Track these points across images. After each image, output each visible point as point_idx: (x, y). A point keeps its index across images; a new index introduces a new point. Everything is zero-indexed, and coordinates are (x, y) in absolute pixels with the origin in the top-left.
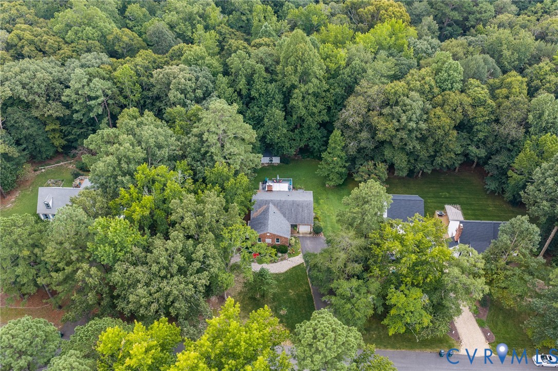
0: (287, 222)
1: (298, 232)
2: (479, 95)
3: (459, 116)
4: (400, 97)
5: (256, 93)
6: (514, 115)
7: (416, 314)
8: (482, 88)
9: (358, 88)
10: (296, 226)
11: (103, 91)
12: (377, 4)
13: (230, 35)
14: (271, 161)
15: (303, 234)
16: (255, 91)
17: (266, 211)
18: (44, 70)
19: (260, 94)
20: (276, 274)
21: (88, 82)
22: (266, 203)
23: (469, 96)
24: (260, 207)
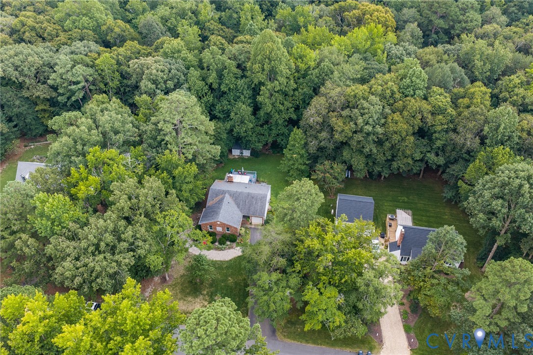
0: (240, 213)
1: (251, 224)
2: (440, 103)
3: (417, 122)
4: (359, 100)
5: (226, 87)
6: (471, 125)
7: (329, 313)
8: (446, 97)
9: (322, 89)
10: (249, 217)
11: (85, 78)
12: (363, 9)
13: (219, 31)
14: (242, 153)
15: (255, 225)
16: (224, 85)
17: (221, 201)
18: (37, 54)
19: (229, 89)
20: (221, 261)
21: (72, 68)
22: (222, 193)
23: (430, 103)
24: (217, 197)
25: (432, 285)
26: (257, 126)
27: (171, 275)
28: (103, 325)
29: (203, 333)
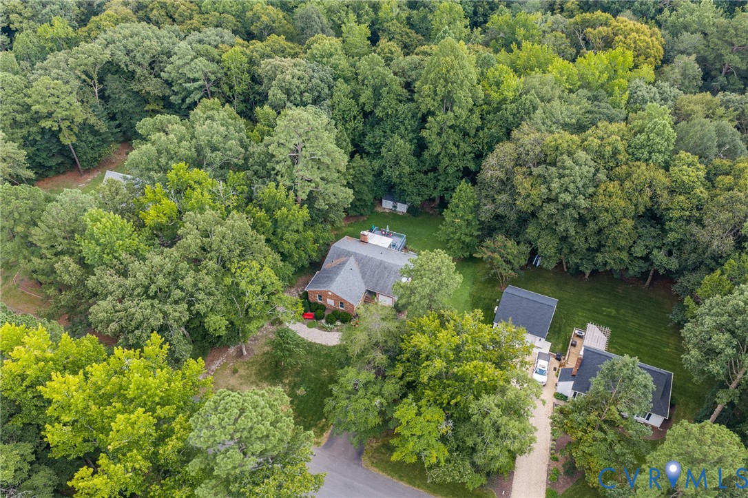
0: (363, 285)
1: (376, 304)
2: (685, 177)
3: (645, 199)
4: (562, 154)
5: (383, 112)
6: (724, 216)
7: (424, 442)
8: (698, 169)
9: (515, 132)
10: (375, 294)
11: (205, 75)
12: (616, 26)
13: (402, 36)
14: (395, 207)
15: (382, 306)
16: (380, 108)
17: (343, 264)
18: (157, 38)
19: (387, 114)
20: (321, 345)
21: (192, 60)
22: (346, 255)
23: (670, 176)
24: (338, 258)
25: (595, 439)
26: (420, 172)
27: (252, 349)
28: (107, 384)
29: (218, 422)
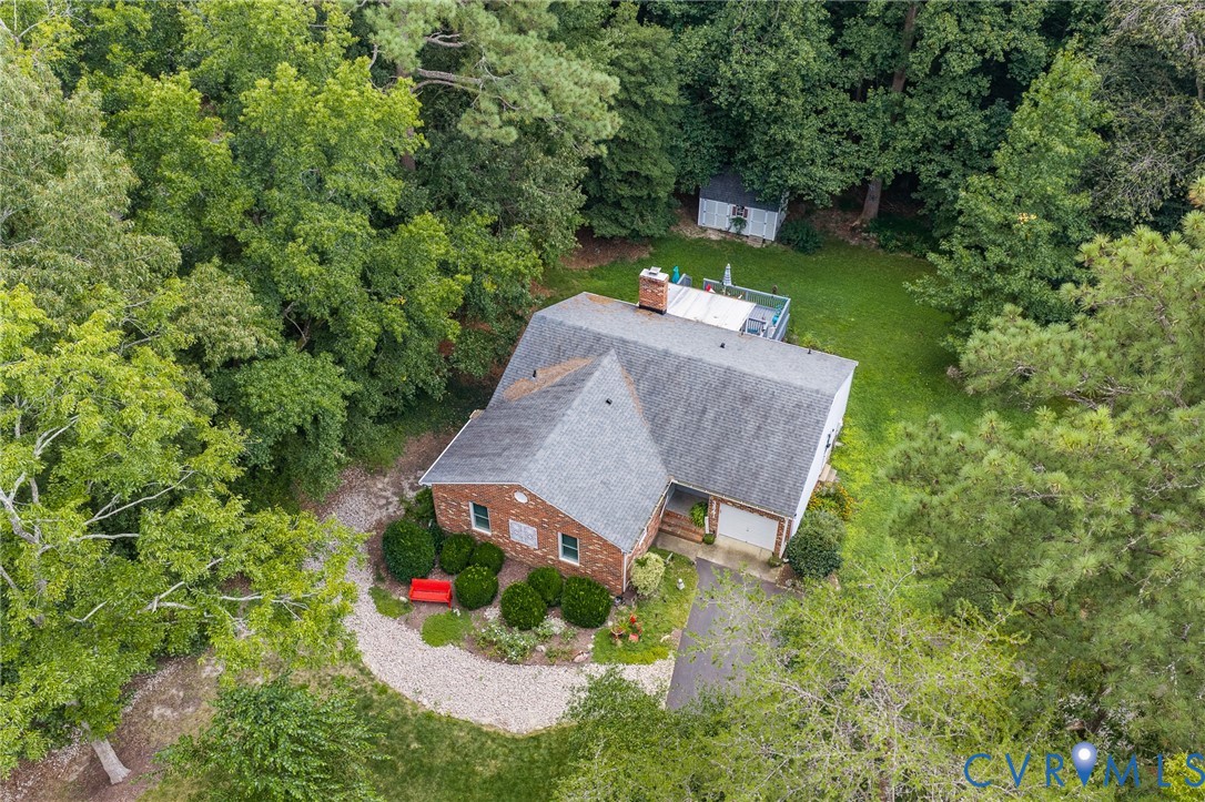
0: (660, 470)
1: (709, 541)
10: (703, 503)
14: (740, 222)
15: (730, 553)
17: (575, 383)
22: (590, 350)
24: (557, 361)
26: (834, 86)
